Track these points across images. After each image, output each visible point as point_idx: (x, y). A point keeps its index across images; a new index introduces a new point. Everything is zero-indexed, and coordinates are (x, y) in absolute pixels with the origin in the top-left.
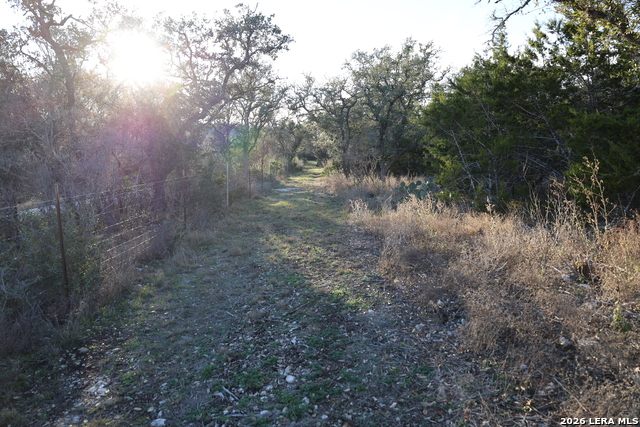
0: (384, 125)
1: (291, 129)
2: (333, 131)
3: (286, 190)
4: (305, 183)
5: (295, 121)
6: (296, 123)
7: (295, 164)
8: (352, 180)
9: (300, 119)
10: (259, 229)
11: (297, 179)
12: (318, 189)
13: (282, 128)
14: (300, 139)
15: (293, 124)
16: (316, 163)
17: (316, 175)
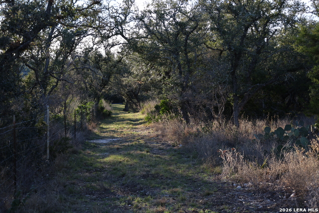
0: (237, 55)
1: (97, 63)
2: (161, 65)
3: (104, 141)
4: (126, 131)
5: (102, 51)
6: (104, 54)
7: (103, 108)
8: (196, 127)
10: (106, 190)
11: (113, 127)
12: (149, 139)
13: (86, 62)
15: (100, 56)
16: (123, 106)
17: (135, 122)
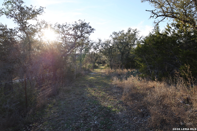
0: (123, 53)
2: (107, 56)
3: (93, 73)
4: (99, 71)
7: (96, 65)
8: (113, 70)
9: (97, 52)
10: (85, 86)
11: (96, 70)
12: (103, 73)
13: (92, 55)
14: (97, 58)
15: (95, 53)
16: (102, 65)
17: (102, 69)
